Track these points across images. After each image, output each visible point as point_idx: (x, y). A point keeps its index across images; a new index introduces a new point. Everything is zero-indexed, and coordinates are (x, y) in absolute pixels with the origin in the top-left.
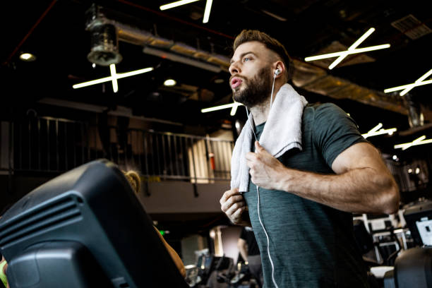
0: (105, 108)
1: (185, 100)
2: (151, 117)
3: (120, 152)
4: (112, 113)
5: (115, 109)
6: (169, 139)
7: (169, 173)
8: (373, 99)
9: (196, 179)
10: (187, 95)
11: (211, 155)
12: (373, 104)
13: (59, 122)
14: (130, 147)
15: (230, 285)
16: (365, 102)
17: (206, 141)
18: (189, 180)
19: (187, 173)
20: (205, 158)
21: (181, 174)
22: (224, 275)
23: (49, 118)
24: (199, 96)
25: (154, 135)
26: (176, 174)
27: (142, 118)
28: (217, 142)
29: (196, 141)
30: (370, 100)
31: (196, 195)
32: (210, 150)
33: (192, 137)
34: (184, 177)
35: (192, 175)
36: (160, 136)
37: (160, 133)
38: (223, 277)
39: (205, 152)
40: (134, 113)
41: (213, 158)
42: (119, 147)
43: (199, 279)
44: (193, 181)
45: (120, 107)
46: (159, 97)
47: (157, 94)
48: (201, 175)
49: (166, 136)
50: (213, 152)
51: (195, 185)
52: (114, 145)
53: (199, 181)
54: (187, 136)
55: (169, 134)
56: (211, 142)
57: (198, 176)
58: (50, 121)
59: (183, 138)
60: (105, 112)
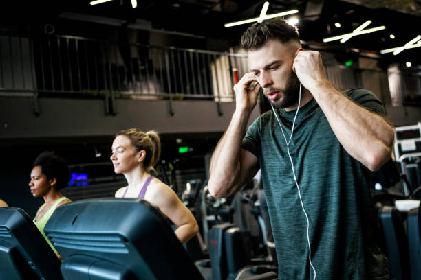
0: (124, 22)
1: (207, 11)
2: (172, 30)
3: (141, 67)
4: (131, 26)
5: (134, 22)
6: (191, 56)
7: (192, 92)
8: (413, 8)
9: (219, 97)
10: (209, 6)
11: (234, 70)
12: (412, 13)
13: (79, 41)
14: (150, 62)
15: (254, 207)
16: (404, 11)
17: (229, 57)
18: (212, 99)
19: (211, 91)
20: (229, 73)
21: (204, 93)
22: (248, 196)
23: (69, 37)
24: (222, 6)
25: (175, 52)
26: (198, 93)
27: (162, 31)
28: (241, 58)
29: (218, 56)
30: (409, 9)
31: (220, 114)
32: (233, 65)
33: (215, 53)
34: (207, 96)
35: (216, 94)
36: (182, 53)
37: (182, 49)
38: (247, 199)
39: (228, 67)
40: (154, 26)
41: (236, 72)
42: (139, 62)
43: (223, 200)
44: (217, 100)
45: (139, 20)
46: (179, 8)
47: (177, 5)
48: (224, 93)
49: (188, 53)
50: (236, 67)
51: (219, 104)
52: (135, 60)
53: (223, 100)
54: (209, 52)
55: (191, 50)
56: (235, 57)
57: (222, 95)
58: (70, 40)
59: (206, 55)
60: (124, 25)
